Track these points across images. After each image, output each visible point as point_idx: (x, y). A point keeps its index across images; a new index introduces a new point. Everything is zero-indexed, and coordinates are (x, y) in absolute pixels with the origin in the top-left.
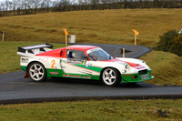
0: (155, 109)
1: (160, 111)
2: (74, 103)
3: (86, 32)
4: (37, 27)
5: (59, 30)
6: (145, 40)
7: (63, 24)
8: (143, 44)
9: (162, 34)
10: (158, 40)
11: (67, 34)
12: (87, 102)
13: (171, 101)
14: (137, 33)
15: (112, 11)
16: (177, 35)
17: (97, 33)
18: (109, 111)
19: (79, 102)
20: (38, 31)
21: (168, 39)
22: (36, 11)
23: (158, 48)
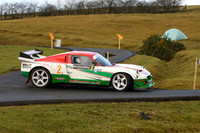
0: (138, 112)
1: (142, 114)
2: (59, 106)
3: (72, 37)
4: (23, 32)
5: (45, 34)
6: (129, 44)
7: (49, 29)
8: (127, 48)
9: (145, 39)
10: (141, 45)
11: (52, 38)
12: (71, 105)
13: (154, 104)
14: (121, 38)
15: (97, 15)
16: (159, 40)
17: (82, 38)
18: (93, 113)
19: (64, 105)
20: (25, 35)
21: (151, 44)
22: (22, 16)
23: (142, 52)
